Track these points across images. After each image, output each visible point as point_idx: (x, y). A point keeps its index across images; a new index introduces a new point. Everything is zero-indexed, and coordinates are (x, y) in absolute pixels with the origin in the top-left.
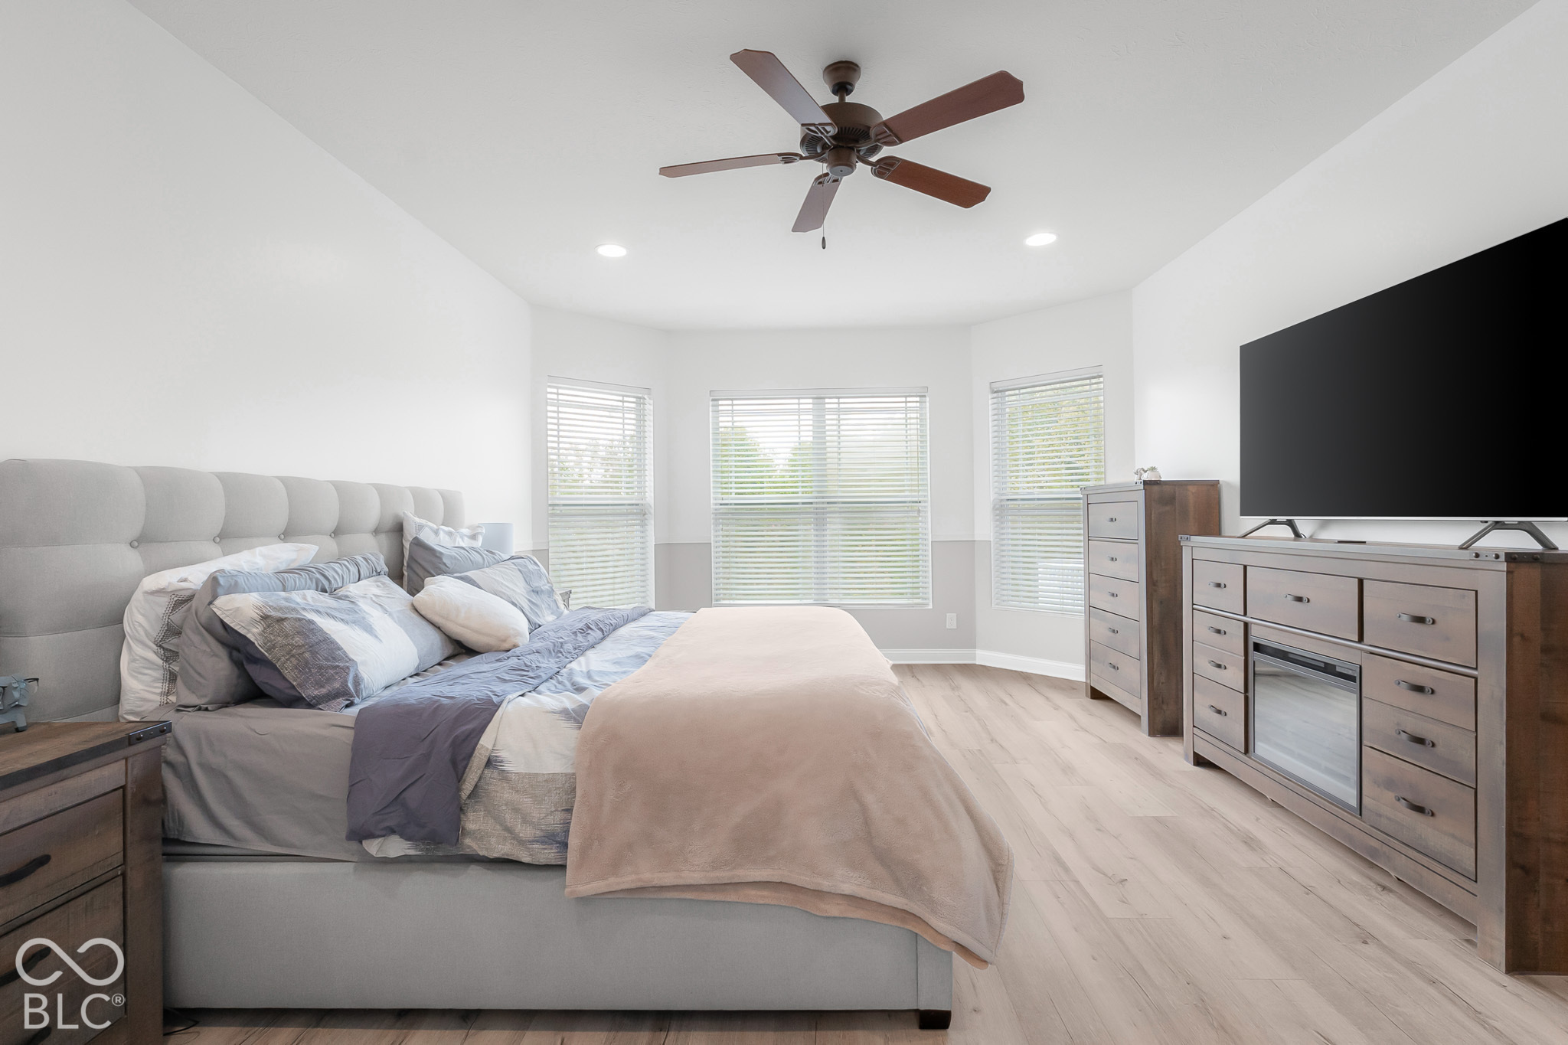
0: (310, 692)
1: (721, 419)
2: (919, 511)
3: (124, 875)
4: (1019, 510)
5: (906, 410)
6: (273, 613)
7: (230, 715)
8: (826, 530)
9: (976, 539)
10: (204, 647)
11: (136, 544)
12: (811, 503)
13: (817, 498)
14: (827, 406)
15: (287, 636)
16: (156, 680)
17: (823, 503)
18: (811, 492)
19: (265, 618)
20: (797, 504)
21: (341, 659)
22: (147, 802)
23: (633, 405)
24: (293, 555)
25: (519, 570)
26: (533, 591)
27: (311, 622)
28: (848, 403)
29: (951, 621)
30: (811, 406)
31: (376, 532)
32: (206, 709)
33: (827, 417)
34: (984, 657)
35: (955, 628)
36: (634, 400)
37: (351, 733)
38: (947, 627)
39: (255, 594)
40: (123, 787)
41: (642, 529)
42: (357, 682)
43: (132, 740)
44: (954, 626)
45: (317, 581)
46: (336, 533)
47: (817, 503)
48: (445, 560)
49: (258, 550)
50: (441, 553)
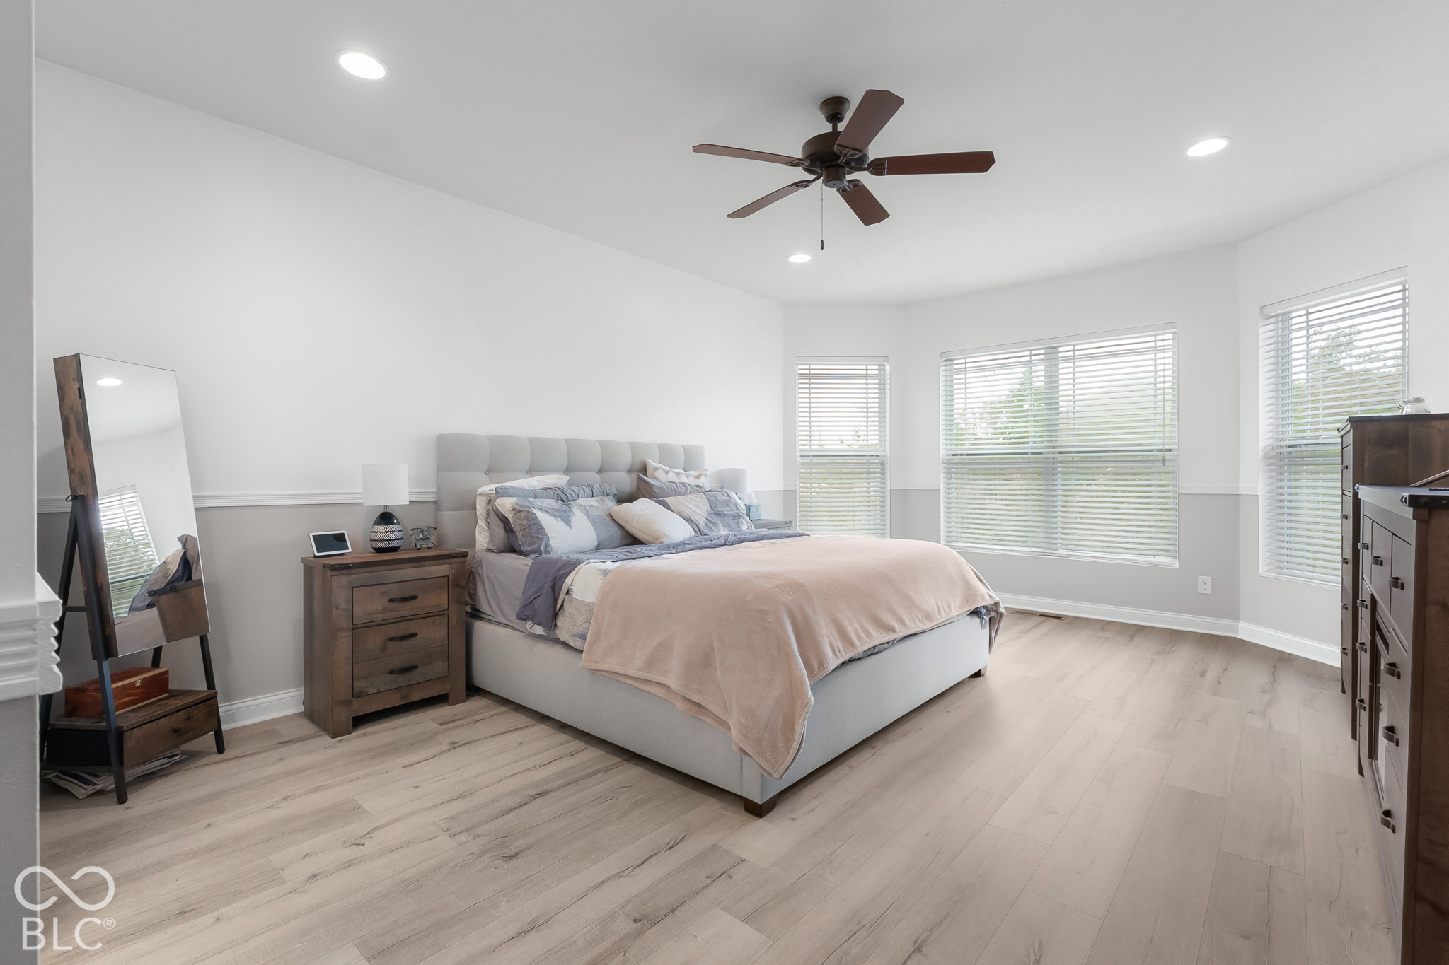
0: (526, 548)
1: (955, 377)
2: (1164, 461)
3: (448, 614)
4: (1302, 458)
5: (1155, 350)
6: (518, 508)
7: (502, 556)
8: (1057, 479)
9: (1240, 493)
10: (495, 522)
11: (487, 473)
12: (1041, 453)
13: (1047, 447)
14: (1061, 355)
15: (521, 520)
16: (487, 537)
17: (1054, 453)
18: (1042, 442)
19: (514, 509)
20: (1027, 453)
21: (542, 534)
22: (458, 585)
23: (877, 372)
24: (555, 481)
25: (708, 499)
26: (714, 513)
27: (534, 514)
28: (1083, 347)
29: (1205, 585)
30: (1042, 357)
31: (630, 471)
32: (494, 552)
33: (1061, 366)
34: (1248, 631)
35: (1210, 593)
36: (877, 367)
37: (529, 568)
38: (1199, 592)
39: (514, 498)
40: (448, 576)
41: (882, 476)
42: (547, 546)
43: (450, 556)
44: (1209, 591)
45: (558, 495)
46: (601, 471)
47: (1047, 453)
48: (654, 489)
49: (535, 478)
50: (653, 485)
